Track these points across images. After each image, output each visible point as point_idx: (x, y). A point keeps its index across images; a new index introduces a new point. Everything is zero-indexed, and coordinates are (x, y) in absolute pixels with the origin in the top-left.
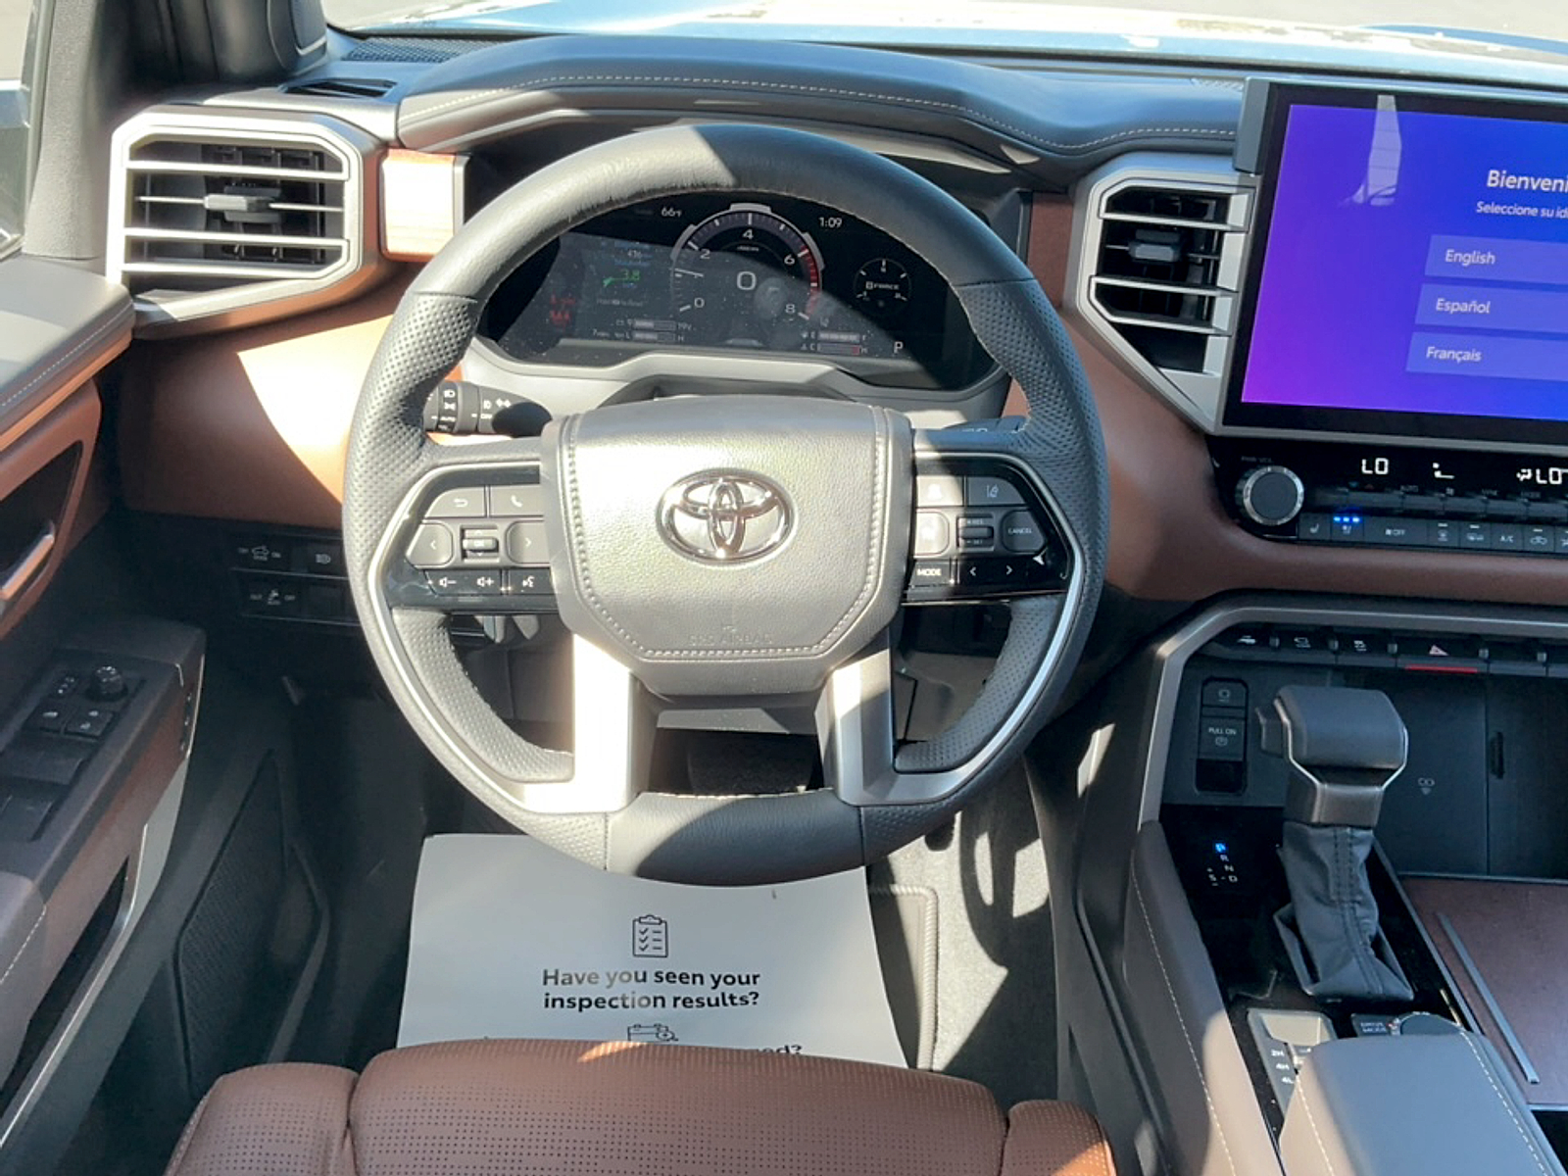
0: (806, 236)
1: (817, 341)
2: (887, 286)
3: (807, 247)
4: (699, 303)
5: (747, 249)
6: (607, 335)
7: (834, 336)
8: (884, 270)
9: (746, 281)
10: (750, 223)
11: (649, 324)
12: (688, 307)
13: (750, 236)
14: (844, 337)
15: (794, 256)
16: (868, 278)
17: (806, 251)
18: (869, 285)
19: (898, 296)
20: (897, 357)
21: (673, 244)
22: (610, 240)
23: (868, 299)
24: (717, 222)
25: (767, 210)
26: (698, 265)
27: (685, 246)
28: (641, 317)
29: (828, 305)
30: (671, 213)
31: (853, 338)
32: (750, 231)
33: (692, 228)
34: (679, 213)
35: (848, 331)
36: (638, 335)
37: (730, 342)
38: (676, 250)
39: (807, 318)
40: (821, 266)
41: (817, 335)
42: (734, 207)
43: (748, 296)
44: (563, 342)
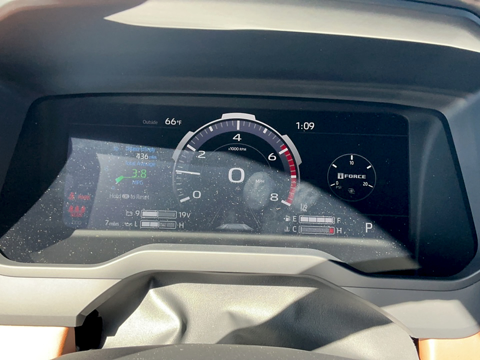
0: (286, 138)
1: (297, 224)
2: (355, 176)
3: (286, 146)
4: (197, 194)
5: (237, 149)
6: (117, 224)
7: (313, 220)
8: (352, 163)
9: (237, 175)
10: (238, 129)
11: (154, 214)
12: (188, 198)
13: (239, 139)
14: (321, 220)
15: (276, 154)
16: (339, 170)
17: (286, 149)
18: (341, 176)
19: (365, 184)
20: (369, 236)
21: (174, 147)
22: (122, 145)
23: (340, 187)
24: (211, 128)
25: (252, 117)
26: (195, 163)
27: (185, 148)
28: (147, 209)
29: (310, 195)
30: (173, 122)
31: (330, 220)
32: (239, 135)
33: (190, 134)
34: (180, 122)
35: (326, 215)
36: (145, 224)
37: (224, 226)
38: (177, 153)
39: (289, 205)
40: (299, 161)
41: (297, 219)
42: (225, 116)
43: (238, 189)
44: (77, 233)
